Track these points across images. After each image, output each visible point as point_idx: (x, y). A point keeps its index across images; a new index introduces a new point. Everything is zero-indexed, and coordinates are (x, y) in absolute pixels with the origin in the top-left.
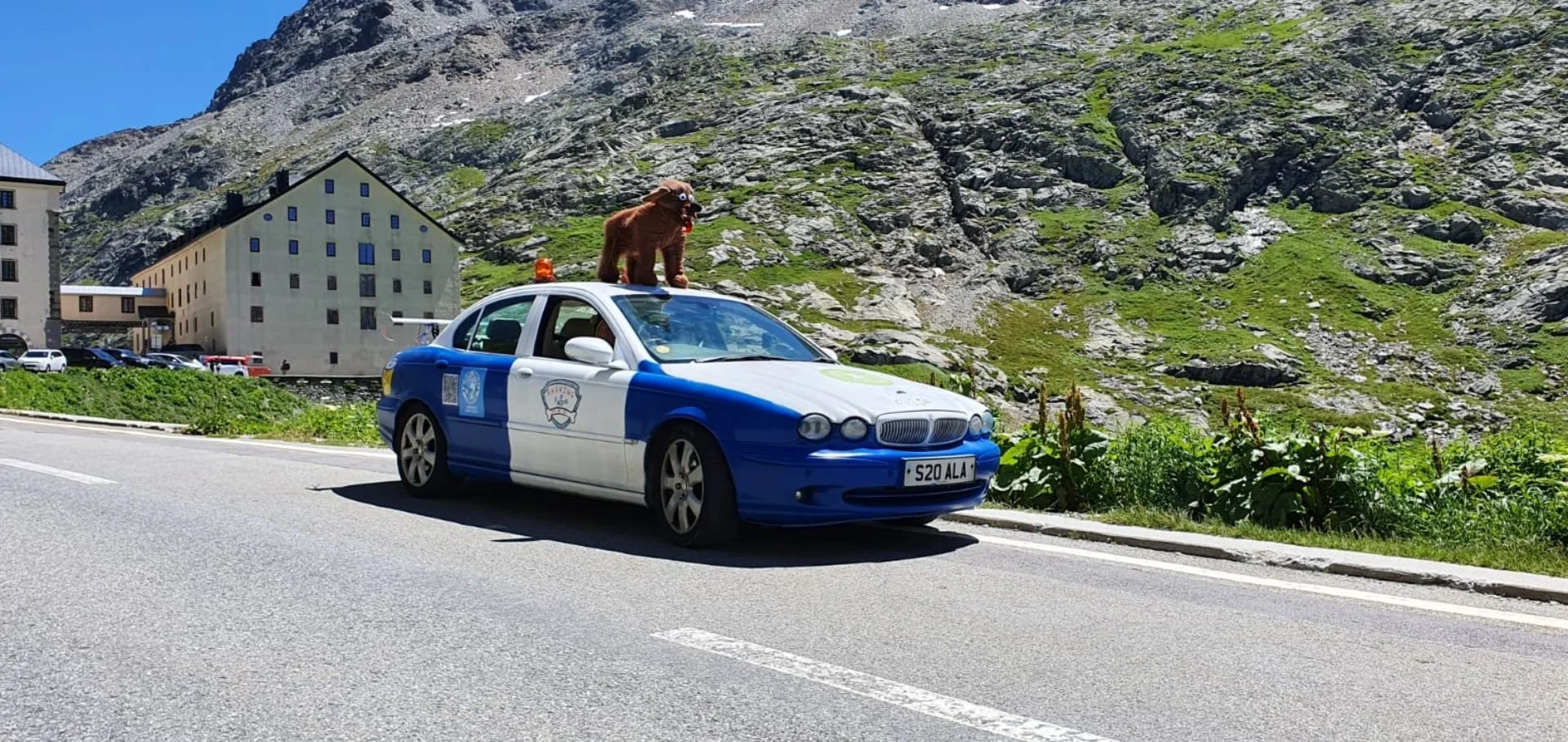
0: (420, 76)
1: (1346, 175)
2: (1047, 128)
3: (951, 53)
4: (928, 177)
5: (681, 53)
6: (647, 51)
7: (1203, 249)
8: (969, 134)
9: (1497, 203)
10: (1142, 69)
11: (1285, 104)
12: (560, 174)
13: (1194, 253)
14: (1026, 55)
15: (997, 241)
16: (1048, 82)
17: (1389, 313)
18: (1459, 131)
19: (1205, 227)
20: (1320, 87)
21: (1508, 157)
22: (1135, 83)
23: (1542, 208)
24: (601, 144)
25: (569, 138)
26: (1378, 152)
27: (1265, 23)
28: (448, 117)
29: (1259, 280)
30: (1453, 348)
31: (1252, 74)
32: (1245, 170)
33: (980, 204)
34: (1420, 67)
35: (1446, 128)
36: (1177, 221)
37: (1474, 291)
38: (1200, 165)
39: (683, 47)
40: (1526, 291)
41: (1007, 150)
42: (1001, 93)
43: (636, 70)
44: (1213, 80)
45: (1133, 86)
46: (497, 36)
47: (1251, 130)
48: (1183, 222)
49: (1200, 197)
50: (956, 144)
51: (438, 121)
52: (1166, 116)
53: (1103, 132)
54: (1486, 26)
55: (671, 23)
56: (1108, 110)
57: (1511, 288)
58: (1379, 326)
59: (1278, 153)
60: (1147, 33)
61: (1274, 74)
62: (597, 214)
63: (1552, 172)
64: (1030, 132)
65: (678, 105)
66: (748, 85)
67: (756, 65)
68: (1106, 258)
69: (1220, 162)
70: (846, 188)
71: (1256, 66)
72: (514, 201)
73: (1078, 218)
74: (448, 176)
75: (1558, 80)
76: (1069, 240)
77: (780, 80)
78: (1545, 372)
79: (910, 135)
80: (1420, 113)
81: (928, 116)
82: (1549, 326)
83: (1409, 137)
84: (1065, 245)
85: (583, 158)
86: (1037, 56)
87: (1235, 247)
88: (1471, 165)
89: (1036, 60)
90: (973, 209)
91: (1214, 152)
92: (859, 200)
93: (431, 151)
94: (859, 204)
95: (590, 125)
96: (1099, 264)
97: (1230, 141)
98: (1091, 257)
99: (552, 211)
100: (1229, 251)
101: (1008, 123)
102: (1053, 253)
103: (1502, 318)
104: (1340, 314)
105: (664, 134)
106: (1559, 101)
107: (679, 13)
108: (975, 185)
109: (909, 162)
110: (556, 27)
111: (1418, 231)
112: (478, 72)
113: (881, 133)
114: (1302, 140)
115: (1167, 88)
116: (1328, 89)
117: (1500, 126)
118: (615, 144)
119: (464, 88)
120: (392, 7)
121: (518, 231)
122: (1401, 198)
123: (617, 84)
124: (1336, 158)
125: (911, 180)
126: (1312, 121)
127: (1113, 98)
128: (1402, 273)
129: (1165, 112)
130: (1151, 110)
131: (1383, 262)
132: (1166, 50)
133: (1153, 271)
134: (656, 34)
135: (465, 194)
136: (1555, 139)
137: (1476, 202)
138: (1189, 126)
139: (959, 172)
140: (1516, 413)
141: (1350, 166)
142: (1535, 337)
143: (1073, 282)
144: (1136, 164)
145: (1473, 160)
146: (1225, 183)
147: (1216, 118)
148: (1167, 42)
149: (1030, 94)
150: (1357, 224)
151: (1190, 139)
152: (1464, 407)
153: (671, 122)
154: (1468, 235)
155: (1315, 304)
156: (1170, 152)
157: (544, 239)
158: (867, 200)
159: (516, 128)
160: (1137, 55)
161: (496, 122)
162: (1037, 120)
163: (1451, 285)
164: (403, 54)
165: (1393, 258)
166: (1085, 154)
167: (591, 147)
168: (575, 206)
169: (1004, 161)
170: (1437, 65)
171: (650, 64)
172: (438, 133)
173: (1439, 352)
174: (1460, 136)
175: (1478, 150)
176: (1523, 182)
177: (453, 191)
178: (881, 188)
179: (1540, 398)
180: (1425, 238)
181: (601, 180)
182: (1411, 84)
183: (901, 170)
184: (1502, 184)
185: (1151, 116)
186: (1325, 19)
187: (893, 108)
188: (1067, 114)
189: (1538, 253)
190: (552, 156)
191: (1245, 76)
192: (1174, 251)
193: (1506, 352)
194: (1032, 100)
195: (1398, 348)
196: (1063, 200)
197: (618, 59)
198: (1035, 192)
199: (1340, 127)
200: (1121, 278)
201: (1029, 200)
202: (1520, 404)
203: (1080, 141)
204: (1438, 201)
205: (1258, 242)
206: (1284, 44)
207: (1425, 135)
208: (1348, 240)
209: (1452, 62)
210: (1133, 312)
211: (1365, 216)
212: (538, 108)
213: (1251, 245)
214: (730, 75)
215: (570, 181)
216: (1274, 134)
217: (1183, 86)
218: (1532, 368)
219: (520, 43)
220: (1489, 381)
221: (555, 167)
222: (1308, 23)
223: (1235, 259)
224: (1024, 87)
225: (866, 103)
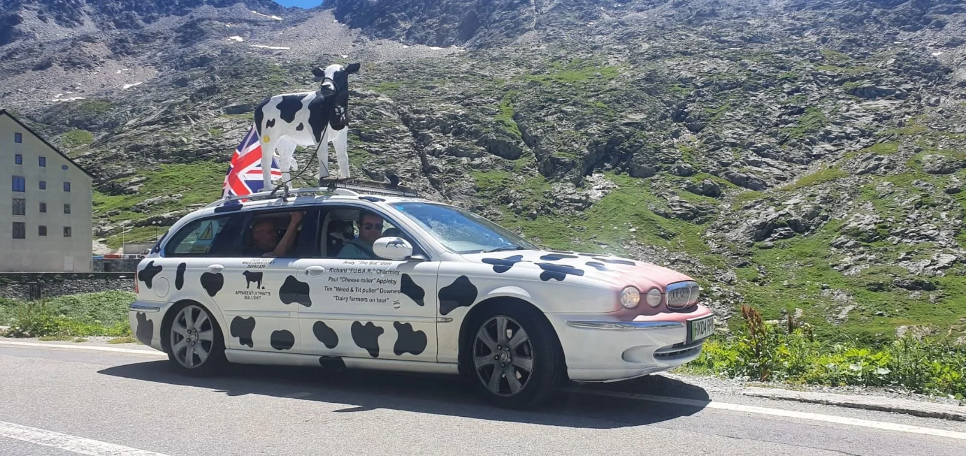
0: (43, 66)
1: (646, 156)
2: (477, 122)
3: (417, 73)
4: (406, 148)
5: (235, 63)
6: (211, 60)
7: (570, 197)
8: (430, 123)
9: (726, 175)
10: (531, 90)
11: (612, 114)
12: (155, 135)
13: (565, 199)
14: (463, 78)
15: (450, 189)
16: (477, 94)
17: (674, 235)
18: (705, 134)
19: (570, 184)
20: (631, 105)
21: (730, 149)
22: (527, 98)
23: (748, 178)
24: (185, 117)
25: (160, 112)
26: (663, 143)
27: (599, 67)
28: (66, 95)
29: (601, 215)
30: (710, 256)
31: (593, 96)
32: (591, 151)
33: (440, 166)
34: (683, 97)
35: (697, 132)
36: (554, 180)
37: (718, 223)
38: (566, 148)
39: (236, 59)
40: (745, 224)
41: (455, 134)
42: (449, 99)
43: (204, 72)
44: (571, 98)
45: (527, 99)
46: (102, 44)
47: (594, 129)
48: (557, 181)
49: (567, 167)
50: (423, 128)
51: (57, 98)
52: (546, 119)
53: (510, 126)
54: (715, 77)
55: (228, 44)
56: (512, 113)
57: (737, 222)
58: (669, 242)
59: (609, 142)
60: (532, 69)
61: (605, 97)
62: (182, 163)
63: (752, 159)
64: (468, 124)
65: (238, 94)
66: (285, 84)
67: (291, 72)
68: (515, 201)
69: (577, 146)
70: (354, 151)
71: (595, 91)
72: (122, 152)
73: (498, 176)
74: (65, 135)
75: (752, 108)
76: (493, 189)
77: (307, 82)
78: (758, 269)
79: (395, 121)
80: (684, 122)
81: (405, 110)
82: (758, 244)
83: (679, 136)
84: (491, 192)
85: (172, 125)
86: (470, 79)
87: (587, 196)
88: (711, 153)
89: (469, 81)
90: (436, 169)
91: (574, 141)
92: (363, 160)
93: (52, 117)
94: (363, 162)
95: (175, 105)
96: (511, 204)
97: (582, 134)
98: (506, 200)
99: (149, 160)
100: (584, 198)
101: (455, 117)
102: (484, 197)
103: (734, 239)
104: (648, 236)
105: (229, 112)
106: (753, 120)
107: (233, 38)
108: (436, 154)
109: (394, 138)
110: (146, 41)
111: (687, 189)
112: (89, 67)
113: (376, 118)
114: (622, 135)
115: (546, 102)
116: (635, 106)
117: (726, 132)
118: (195, 117)
119: (78, 77)
120: (22, 18)
121: (125, 173)
122: (676, 170)
123: (190, 80)
124: (641, 146)
125: (397, 149)
126: (627, 124)
127: (515, 106)
128: (679, 212)
129: (545, 116)
130: (537, 114)
131: (669, 206)
132: (544, 80)
133: (542, 209)
134: (218, 49)
135: (78, 148)
136: (752, 140)
137: (716, 174)
138: (559, 125)
139: (426, 145)
140: (746, 293)
141: (648, 151)
142: (751, 250)
143: (496, 215)
144: (530, 146)
145: (713, 150)
146: (580, 159)
147: (574, 121)
148: (544, 75)
149: (466, 101)
150: (654, 184)
151: (560, 133)
152: (720, 290)
153: (234, 104)
154: (713, 192)
155: (633, 230)
156: (549, 139)
157: (144, 178)
158: (368, 160)
159: (117, 105)
160: (528, 82)
161: (102, 100)
162: (471, 117)
163: (706, 220)
164: (30, 51)
165: (674, 204)
166: (500, 138)
167: (177, 119)
168: (166, 157)
169: (453, 140)
170: (691, 96)
171: (213, 69)
172: (58, 106)
173: (703, 258)
174: (705, 136)
175: (715, 145)
176: (738, 163)
177: (68, 145)
178: (377, 153)
179: (757, 284)
180: (690, 193)
181: (185, 140)
182: (679, 106)
183: (390, 142)
184: (728, 164)
185: (537, 118)
186: (632, 67)
187: (382, 103)
188: (489, 114)
189: (749, 203)
190: (148, 124)
191: (589, 97)
192: (553, 198)
193: (737, 258)
194: (467, 104)
195: (681, 256)
196: (488, 166)
197: (191, 64)
198: (472, 160)
199: (643, 129)
200: (524, 213)
201: (469, 164)
202: (748, 288)
203: (497, 131)
204: (696, 172)
205: (600, 193)
206: (610, 79)
207: (687, 135)
208: (649, 193)
209: (699, 96)
210: (532, 233)
211: (657, 180)
212: (133, 92)
213: (595, 194)
214: (273, 77)
215: (163, 140)
216: (607, 131)
217: (555, 101)
218: (751, 268)
219: (119, 49)
220: (730, 274)
221: (152, 131)
222: (622, 69)
223: (587, 203)
224: (463, 97)
225: (365, 99)
